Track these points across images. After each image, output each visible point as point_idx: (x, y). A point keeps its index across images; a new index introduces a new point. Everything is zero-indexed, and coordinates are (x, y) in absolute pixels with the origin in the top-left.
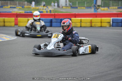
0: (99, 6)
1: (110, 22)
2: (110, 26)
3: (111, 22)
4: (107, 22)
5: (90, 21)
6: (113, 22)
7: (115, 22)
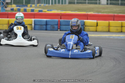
0: (7, 3)
1: (31, 25)
2: (32, 30)
3: (33, 25)
4: (28, 24)
5: (7, 23)
6: (35, 24)
7: (38, 24)
